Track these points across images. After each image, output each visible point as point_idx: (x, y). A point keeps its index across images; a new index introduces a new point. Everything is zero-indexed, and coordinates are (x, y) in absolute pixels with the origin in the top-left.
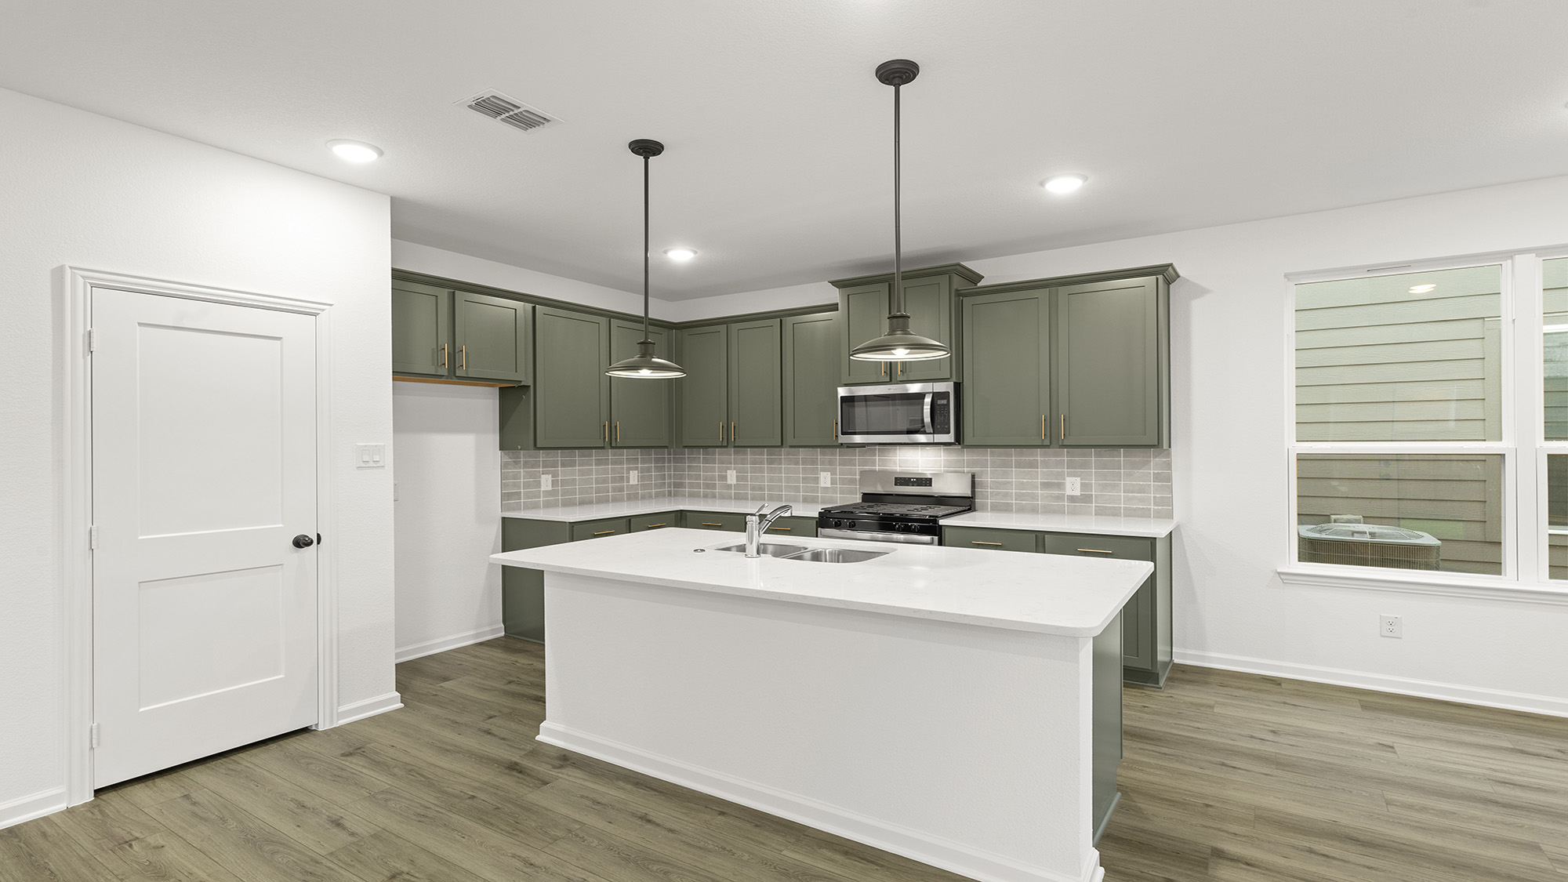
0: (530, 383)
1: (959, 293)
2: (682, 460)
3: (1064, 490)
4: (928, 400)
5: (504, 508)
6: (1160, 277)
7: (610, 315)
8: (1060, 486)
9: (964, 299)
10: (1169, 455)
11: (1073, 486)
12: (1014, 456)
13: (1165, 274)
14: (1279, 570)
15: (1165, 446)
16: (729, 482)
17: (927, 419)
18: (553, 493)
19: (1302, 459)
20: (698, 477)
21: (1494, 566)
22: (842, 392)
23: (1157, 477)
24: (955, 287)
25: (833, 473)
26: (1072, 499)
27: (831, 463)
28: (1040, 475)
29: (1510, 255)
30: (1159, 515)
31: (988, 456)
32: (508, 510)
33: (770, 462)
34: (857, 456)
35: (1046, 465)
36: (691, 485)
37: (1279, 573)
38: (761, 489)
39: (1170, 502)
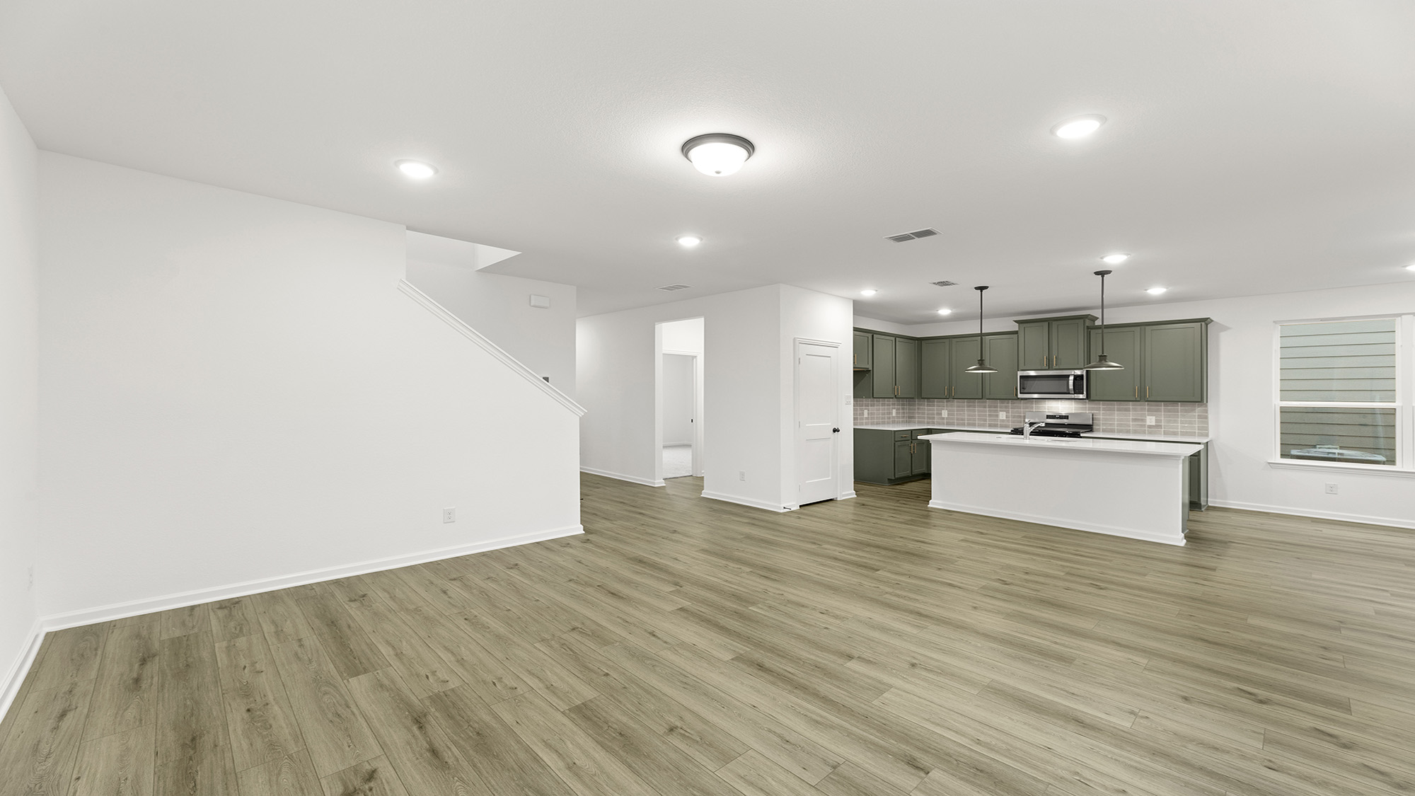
0: (871, 369)
1: (1088, 328)
2: (914, 405)
3: (1146, 422)
4: (1071, 378)
5: (854, 425)
6: (1203, 323)
7: (896, 336)
8: (1143, 420)
9: (1092, 331)
10: (1206, 406)
11: (1151, 420)
12: (1116, 405)
13: (1206, 321)
14: (1269, 461)
15: (1205, 402)
16: (943, 416)
17: (1071, 387)
18: (867, 418)
19: (1284, 411)
20: (924, 414)
21: (1392, 461)
22: (1020, 373)
23: (1200, 417)
24: (1087, 324)
25: (1007, 412)
26: (1150, 427)
27: (1006, 407)
28: (1131, 415)
29: (1400, 315)
30: (1201, 435)
31: (1101, 405)
32: (857, 425)
33: (969, 406)
34: (1022, 404)
35: (1135, 410)
36: (919, 417)
37: (1269, 463)
38: (963, 420)
39: (1207, 429)
